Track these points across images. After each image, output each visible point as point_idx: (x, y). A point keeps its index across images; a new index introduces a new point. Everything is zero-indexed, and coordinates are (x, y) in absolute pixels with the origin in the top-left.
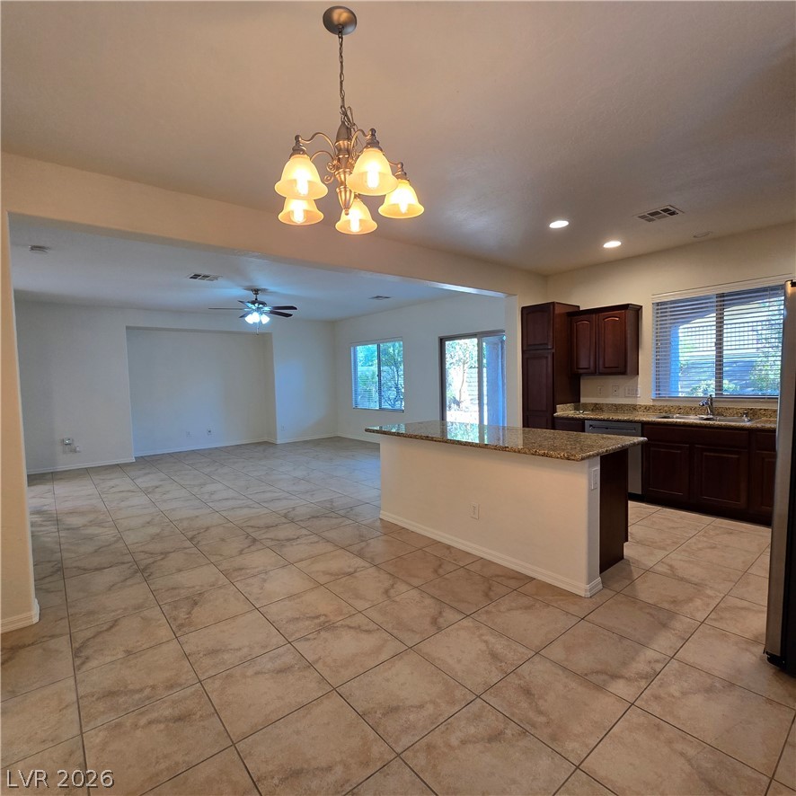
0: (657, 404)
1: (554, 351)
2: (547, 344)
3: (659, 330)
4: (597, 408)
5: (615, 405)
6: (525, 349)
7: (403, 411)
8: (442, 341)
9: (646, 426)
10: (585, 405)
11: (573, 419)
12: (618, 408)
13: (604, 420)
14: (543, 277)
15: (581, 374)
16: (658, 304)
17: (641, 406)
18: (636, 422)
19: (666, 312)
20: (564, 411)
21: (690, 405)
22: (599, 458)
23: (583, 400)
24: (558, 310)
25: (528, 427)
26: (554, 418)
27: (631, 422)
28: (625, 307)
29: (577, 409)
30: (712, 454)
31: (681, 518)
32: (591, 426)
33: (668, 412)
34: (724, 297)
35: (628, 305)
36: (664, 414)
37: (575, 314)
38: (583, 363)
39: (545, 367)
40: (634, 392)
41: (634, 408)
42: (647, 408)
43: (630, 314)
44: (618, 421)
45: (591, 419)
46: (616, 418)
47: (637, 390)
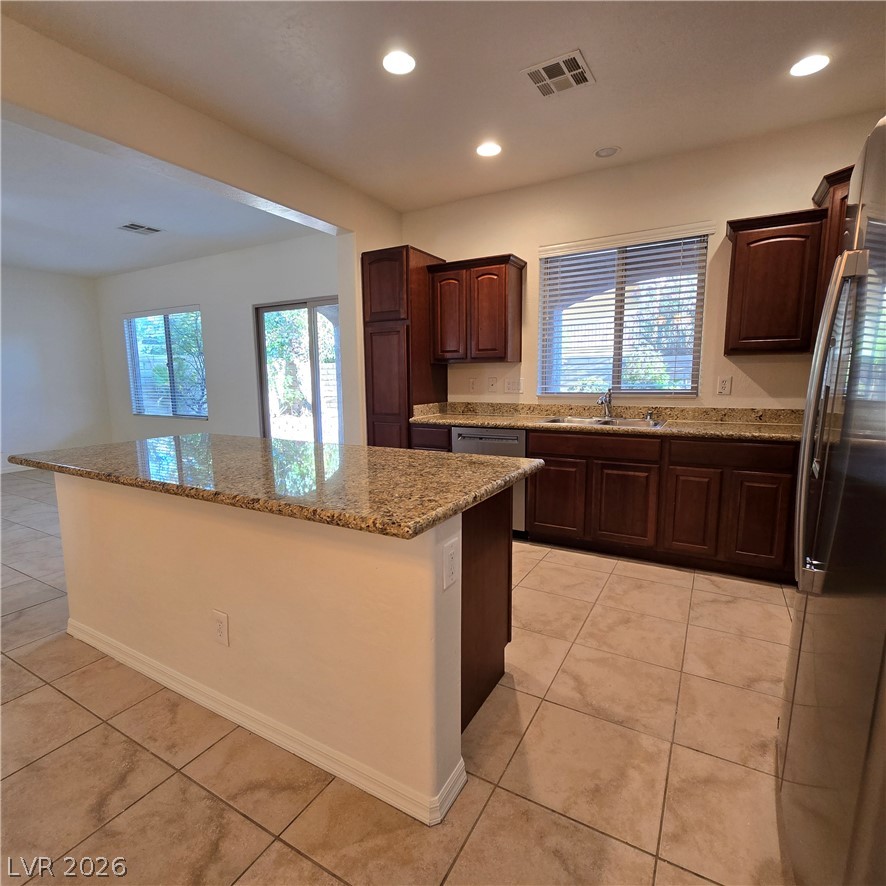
0: (544, 402)
1: (408, 322)
2: (398, 312)
3: (548, 299)
4: (469, 409)
5: (492, 405)
6: (367, 320)
7: (207, 419)
8: (259, 311)
9: (531, 434)
10: (454, 405)
11: (435, 426)
12: (495, 409)
13: (477, 427)
14: (398, 212)
15: (447, 360)
16: (547, 260)
17: (524, 406)
18: (518, 429)
19: (557, 273)
20: (423, 414)
21: (582, 403)
22: (460, 516)
23: (451, 398)
24: (415, 262)
25: (374, 445)
26: (409, 424)
27: (512, 428)
28: (505, 259)
29: (443, 411)
30: (615, 472)
31: (576, 565)
32: (460, 435)
33: (557, 414)
34: (626, 251)
35: (510, 256)
36: (552, 417)
37: (439, 269)
38: (451, 345)
39: (396, 347)
40: (515, 387)
41: (514, 409)
42: (531, 409)
43: (512, 272)
44: (496, 427)
45: (460, 426)
46: (493, 422)
47: (519, 384)
